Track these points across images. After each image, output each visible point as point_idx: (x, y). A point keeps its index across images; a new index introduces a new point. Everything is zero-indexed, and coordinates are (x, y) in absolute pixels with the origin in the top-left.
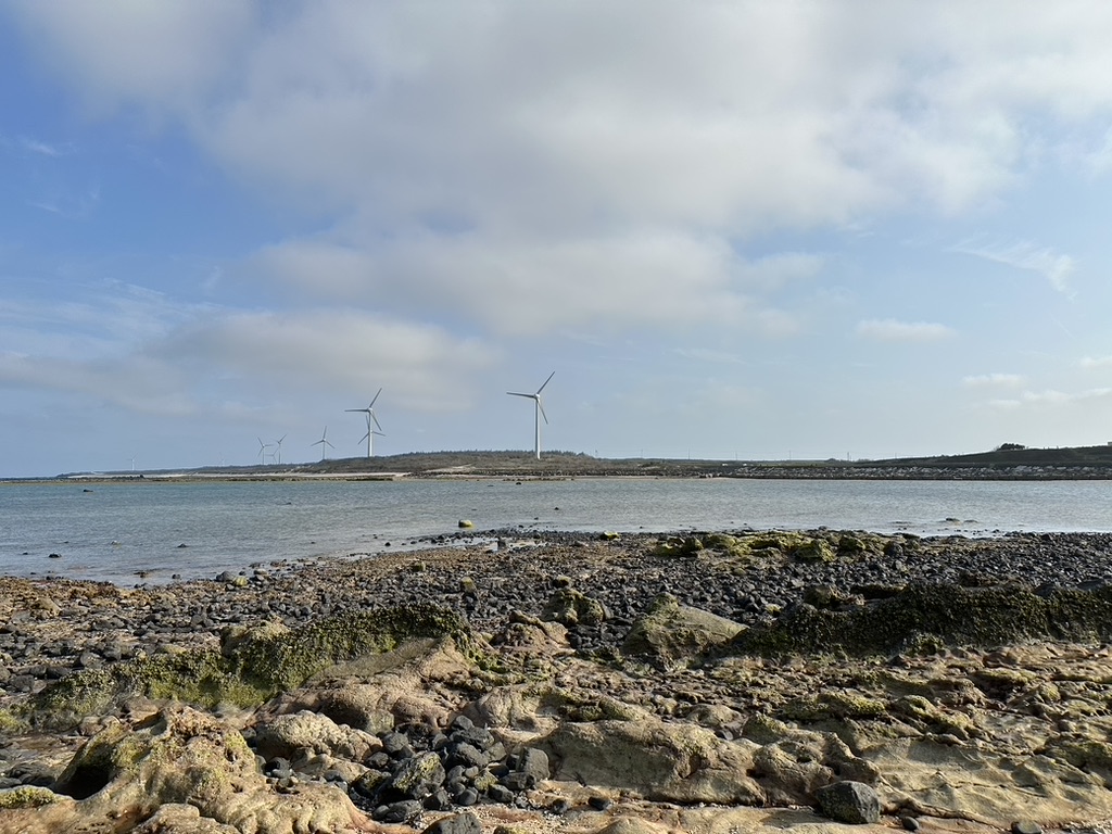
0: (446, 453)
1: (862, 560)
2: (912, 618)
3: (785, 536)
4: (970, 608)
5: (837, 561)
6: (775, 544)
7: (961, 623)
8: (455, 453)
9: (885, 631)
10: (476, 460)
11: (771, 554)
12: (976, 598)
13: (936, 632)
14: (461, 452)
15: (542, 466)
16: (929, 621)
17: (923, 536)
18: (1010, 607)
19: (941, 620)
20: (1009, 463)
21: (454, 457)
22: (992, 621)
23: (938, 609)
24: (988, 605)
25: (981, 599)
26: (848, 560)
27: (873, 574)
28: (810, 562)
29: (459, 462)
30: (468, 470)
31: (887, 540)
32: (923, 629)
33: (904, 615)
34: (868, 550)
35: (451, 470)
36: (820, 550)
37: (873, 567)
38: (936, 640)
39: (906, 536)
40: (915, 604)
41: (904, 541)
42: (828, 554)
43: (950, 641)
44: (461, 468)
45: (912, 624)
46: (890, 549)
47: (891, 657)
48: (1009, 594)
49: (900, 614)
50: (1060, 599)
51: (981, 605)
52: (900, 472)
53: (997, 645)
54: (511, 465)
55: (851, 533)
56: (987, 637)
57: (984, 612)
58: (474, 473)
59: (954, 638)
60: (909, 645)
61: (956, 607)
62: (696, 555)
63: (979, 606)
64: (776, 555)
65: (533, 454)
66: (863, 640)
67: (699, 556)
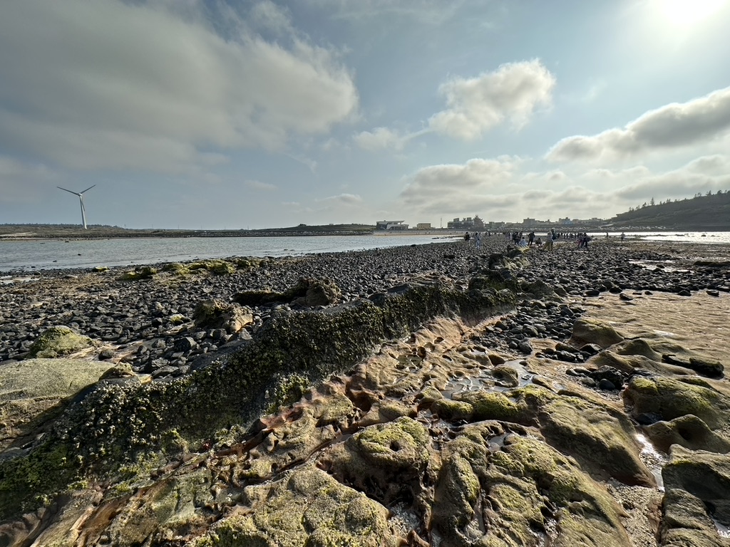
0: (10, 225)
1: (249, 271)
2: (274, 360)
3: (210, 261)
4: (331, 333)
5: (236, 273)
6: (204, 267)
7: (324, 351)
8: (17, 225)
9: (243, 386)
10: (36, 229)
11: (201, 272)
12: (337, 321)
13: (300, 369)
14: (24, 225)
15: (89, 232)
16: (293, 358)
17: (276, 257)
18: (362, 324)
19: (306, 354)
20: (302, 231)
21: (17, 228)
22: (349, 341)
23: (302, 342)
24: (346, 326)
25: (340, 321)
26: (242, 271)
27: (253, 279)
28: (221, 274)
29: (22, 230)
30: (30, 235)
31: (261, 260)
32: (286, 370)
33: (266, 359)
34: (252, 265)
35: (16, 235)
36: (227, 268)
37: (254, 274)
38: (301, 379)
39: (269, 257)
40: (277, 343)
41: (268, 260)
42: (231, 269)
43: (316, 376)
44: (24, 234)
45: (274, 367)
46: (262, 264)
47: (250, 424)
48: (361, 310)
49: (261, 359)
50: (389, 305)
51: (341, 328)
52: (267, 234)
53: (354, 363)
54: (65, 232)
55: (246, 258)
56: (346, 359)
57: (343, 334)
58: (35, 237)
59: (319, 371)
60: (272, 397)
61: (319, 336)
62: (151, 278)
63: (339, 329)
64: (204, 272)
65: (82, 226)
66: (213, 407)
67: (154, 278)
